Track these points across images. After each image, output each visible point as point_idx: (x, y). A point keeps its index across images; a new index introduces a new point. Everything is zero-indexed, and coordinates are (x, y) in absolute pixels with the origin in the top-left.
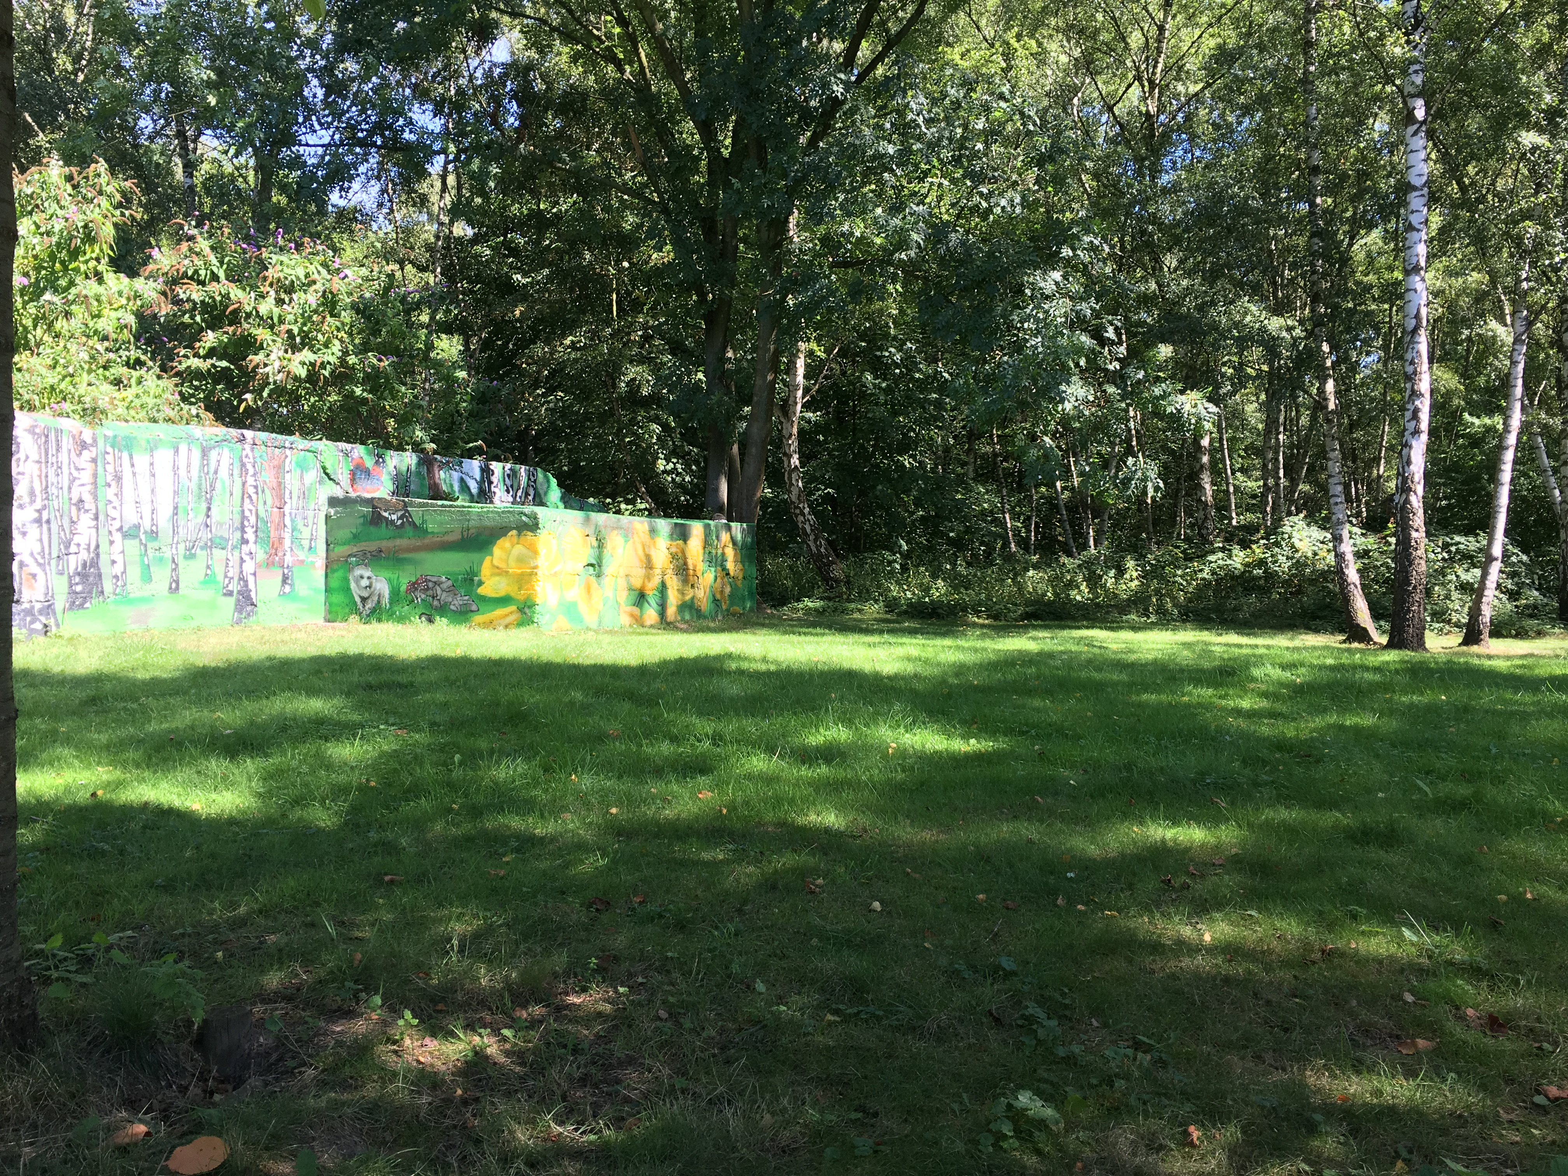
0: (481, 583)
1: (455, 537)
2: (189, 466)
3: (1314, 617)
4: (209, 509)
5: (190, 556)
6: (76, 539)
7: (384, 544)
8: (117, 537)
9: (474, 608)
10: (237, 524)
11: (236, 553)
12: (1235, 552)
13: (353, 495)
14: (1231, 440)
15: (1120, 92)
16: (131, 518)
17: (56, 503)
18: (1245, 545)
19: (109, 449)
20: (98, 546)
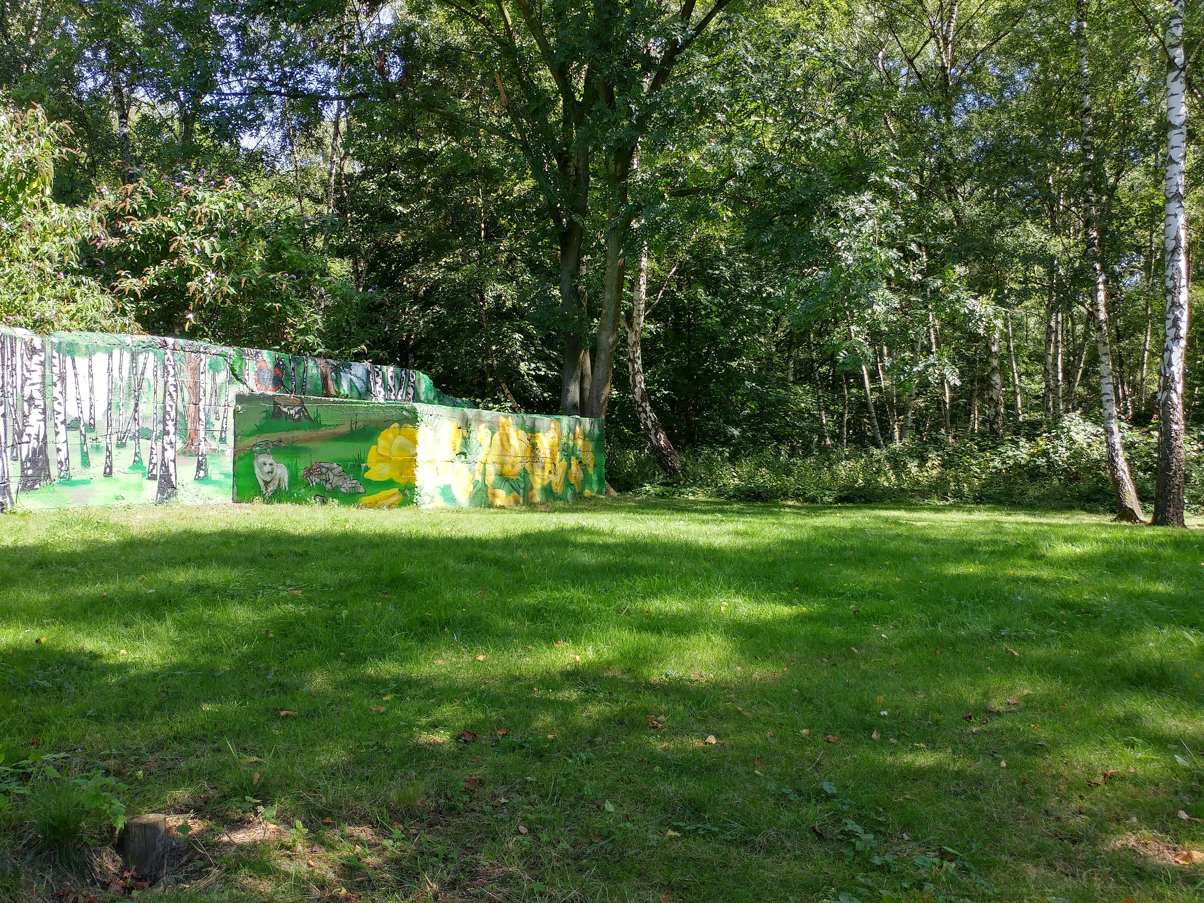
0: (367, 469)
1: (345, 429)
2: (120, 368)
3: (1089, 500)
4: (137, 405)
5: (121, 445)
6: (28, 430)
7: (284, 435)
8: (62, 428)
9: (362, 490)
10: (160, 417)
11: (159, 443)
12: (1021, 444)
13: (257, 392)
14: (1017, 347)
15: (919, 48)
16: (73, 412)
17: (11, 400)
18: (1031, 438)
19: (55, 354)
20: (45, 437)
